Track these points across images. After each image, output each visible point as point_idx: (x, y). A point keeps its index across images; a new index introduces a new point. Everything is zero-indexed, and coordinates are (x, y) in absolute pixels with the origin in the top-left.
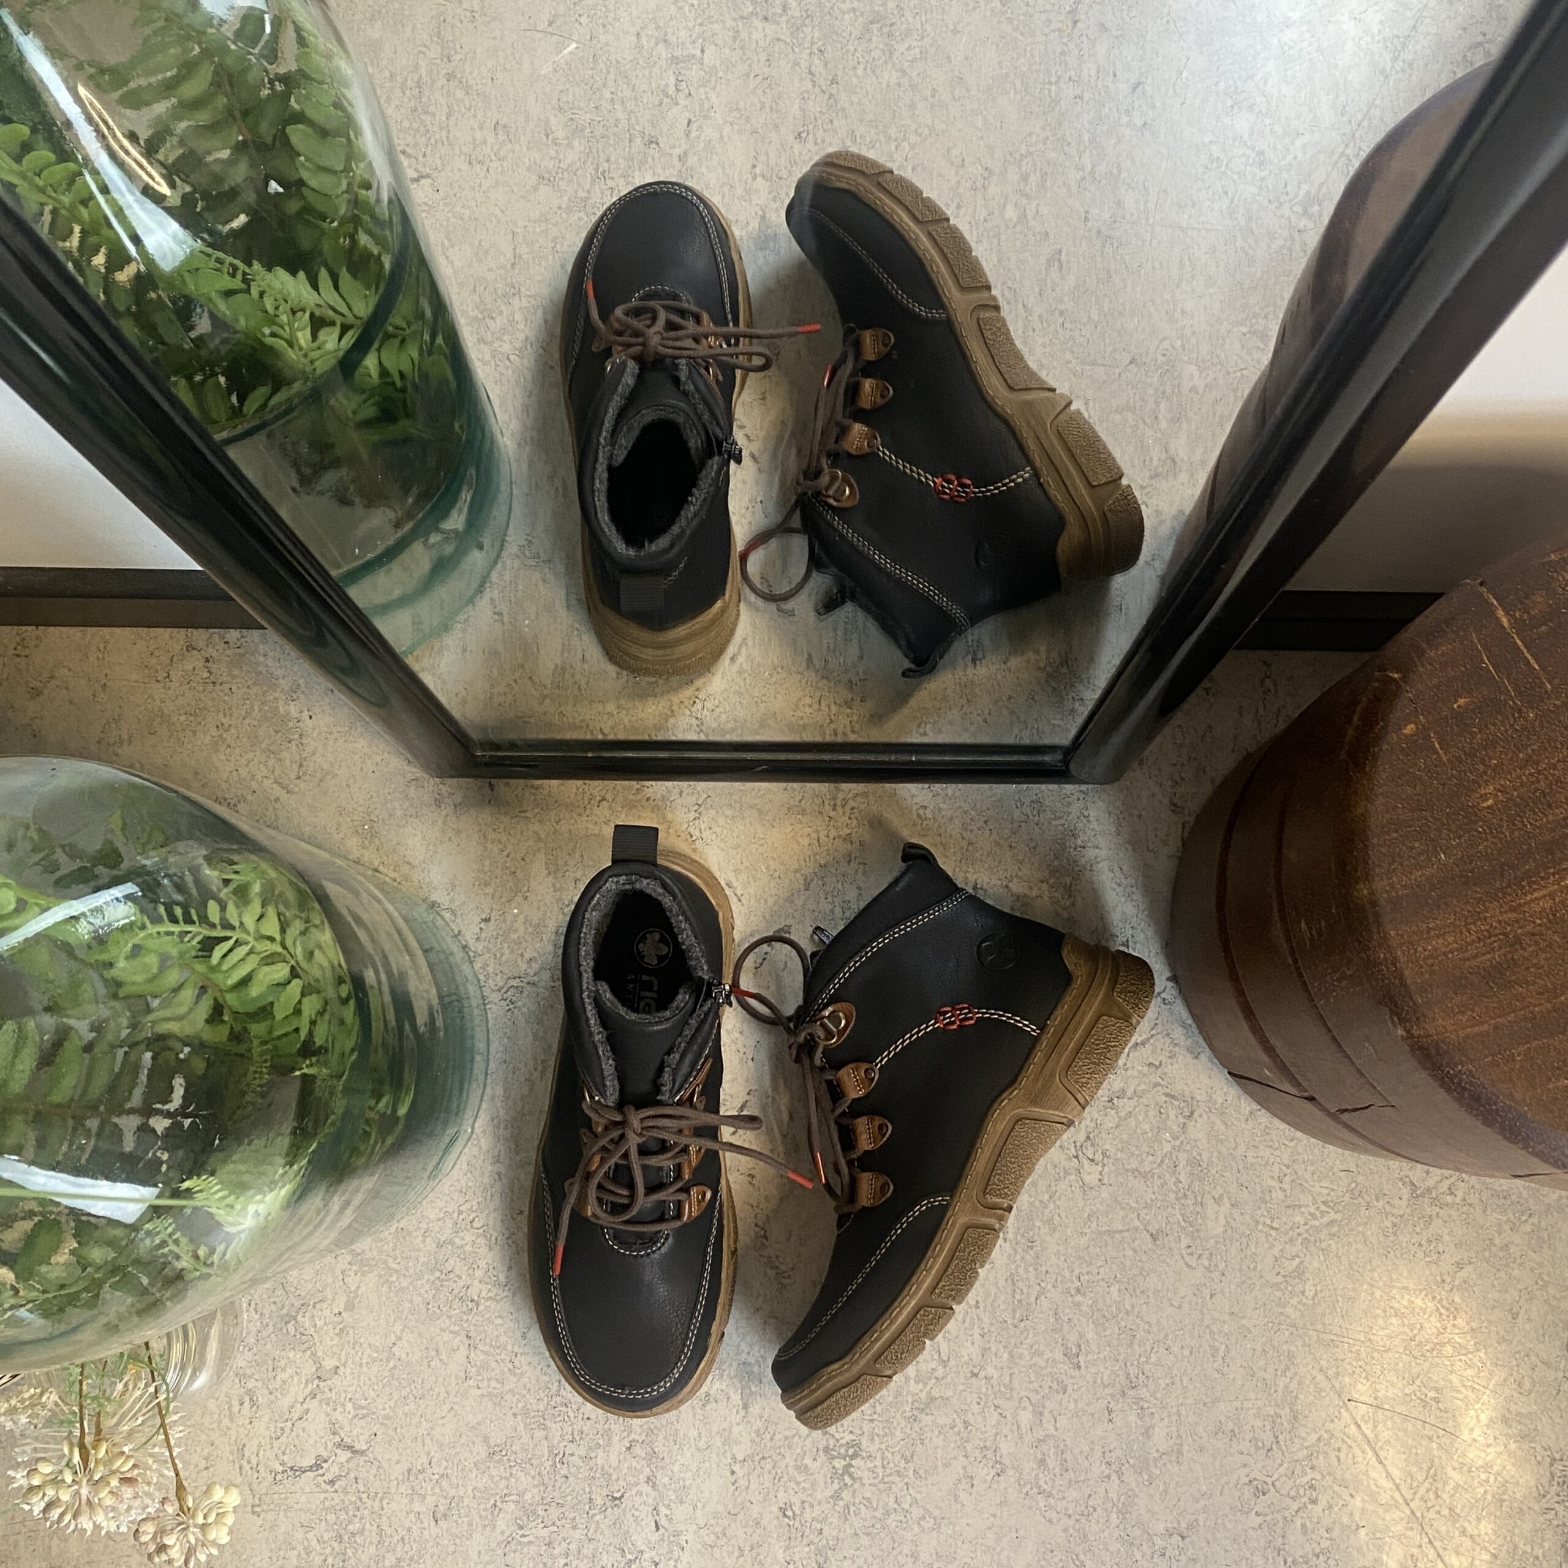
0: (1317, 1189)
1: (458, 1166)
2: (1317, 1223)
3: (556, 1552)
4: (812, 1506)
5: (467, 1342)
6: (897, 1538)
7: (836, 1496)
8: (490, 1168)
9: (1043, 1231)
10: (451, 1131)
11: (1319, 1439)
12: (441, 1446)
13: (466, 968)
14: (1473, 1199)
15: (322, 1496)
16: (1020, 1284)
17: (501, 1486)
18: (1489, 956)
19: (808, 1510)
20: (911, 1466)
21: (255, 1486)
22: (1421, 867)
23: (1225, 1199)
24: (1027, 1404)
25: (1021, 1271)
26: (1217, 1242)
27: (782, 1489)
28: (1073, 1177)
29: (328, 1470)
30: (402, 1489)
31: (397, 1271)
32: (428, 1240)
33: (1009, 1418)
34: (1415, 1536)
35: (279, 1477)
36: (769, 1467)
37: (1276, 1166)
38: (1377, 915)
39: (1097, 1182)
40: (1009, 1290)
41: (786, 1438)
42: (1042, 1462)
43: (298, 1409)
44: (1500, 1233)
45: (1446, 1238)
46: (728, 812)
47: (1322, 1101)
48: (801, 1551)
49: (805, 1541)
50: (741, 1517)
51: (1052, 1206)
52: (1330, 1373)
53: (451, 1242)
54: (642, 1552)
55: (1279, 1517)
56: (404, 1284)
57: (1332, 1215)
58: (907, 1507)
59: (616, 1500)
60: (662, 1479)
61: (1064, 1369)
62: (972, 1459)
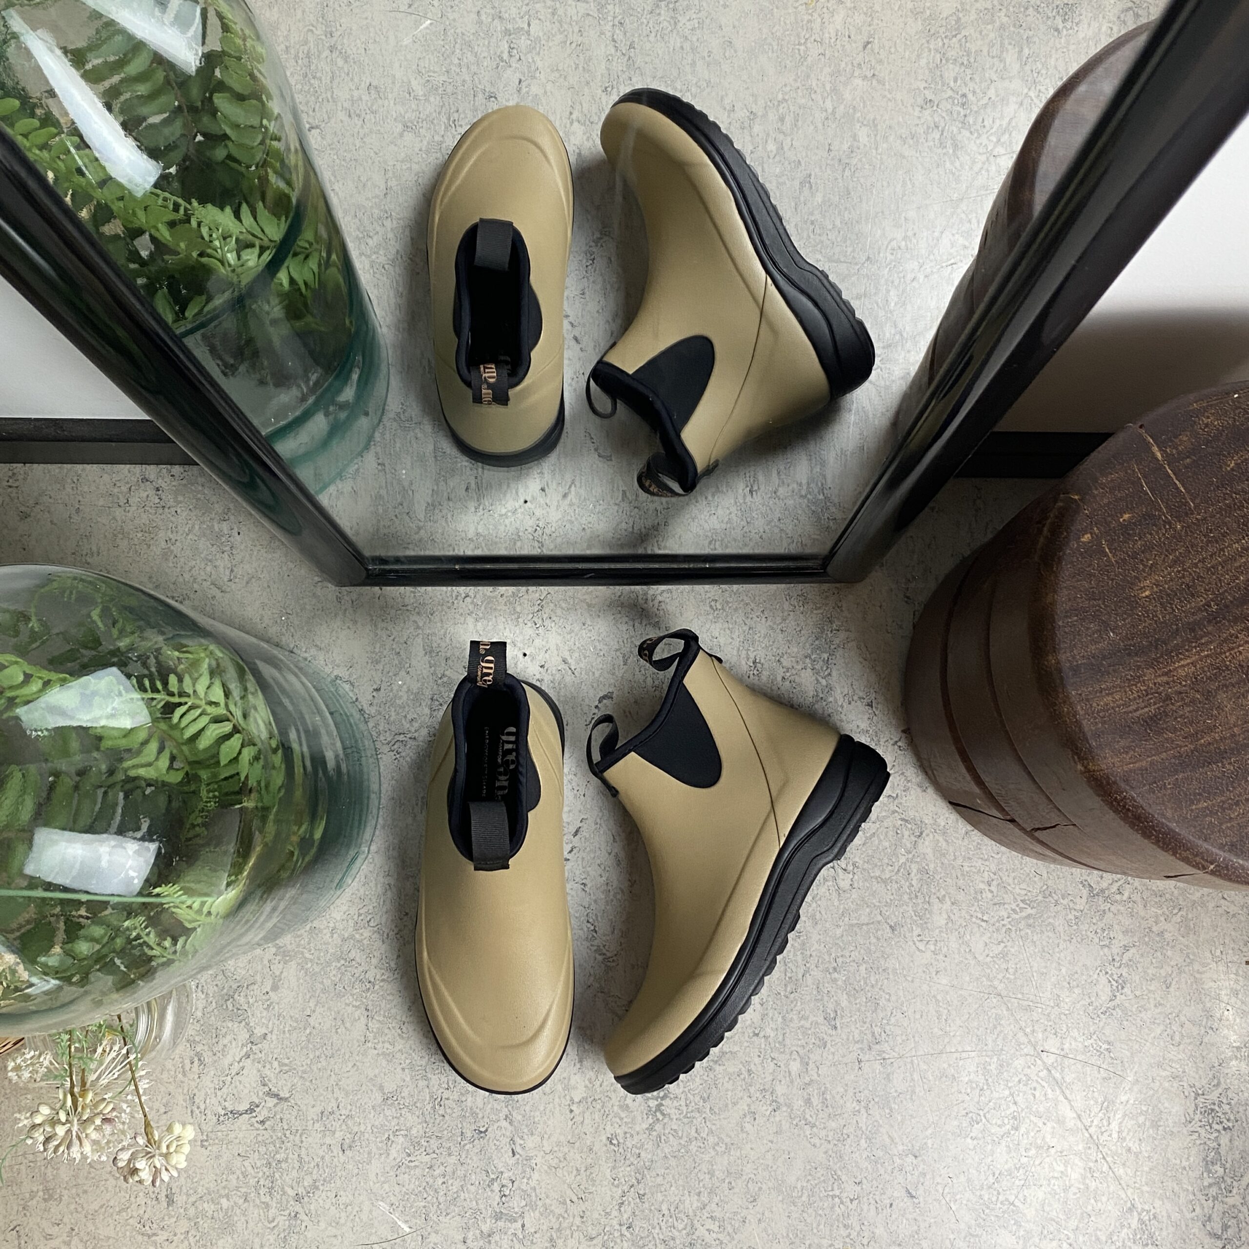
0: (1017, 890)
1: (357, 880)
2: (1017, 917)
3: (436, 1173)
4: (632, 1136)
5: (366, 1013)
6: (697, 1160)
7: (651, 1128)
8: (382, 880)
9: (807, 924)
10: (352, 853)
11: (1019, 1081)
12: (347, 1094)
13: (362, 727)
14: (1136, 897)
15: (255, 1132)
16: (790, 965)
17: (393, 1123)
18: (1146, 710)
19: (629, 1139)
20: (708, 1105)
21: (204, 1127)
22: (1096, 643)
23: (947, 899)
24: (795, 1055)
26: (941, 932)
27: (609, 1123)
28: (830, 883)
29: (260, 1112)
30: (317, 1125)
31: (311, 961)
32: (335, 936)
33: (783, 1067)
34: (1093, 1154)
35: (222, 1118)
36: (599, 1107)
37: (986, 874)
38: (1062, 678)
39: (848, 887)
40: (782, 969)
41: (612, 1084)
42: (808, 1102)
43: (236, 1067)
44: (1156, 923)
45: (1116, 927)
46: (564, 605)
47: (1021, 822)
48: (625, 1172)
49: (628, 1162)
50: (577, 1144)
51: (814, 905)
52: (1028, 1030)
53: (352, 937)
54: (502, 1173)
55: (989, 1139)
56: (317, 970)
57: (1029, 911)
58: (705, 1136)
59: (482, 1133)
60: (517, 1117)
61: (825, 1028)
62: (754, 1099)
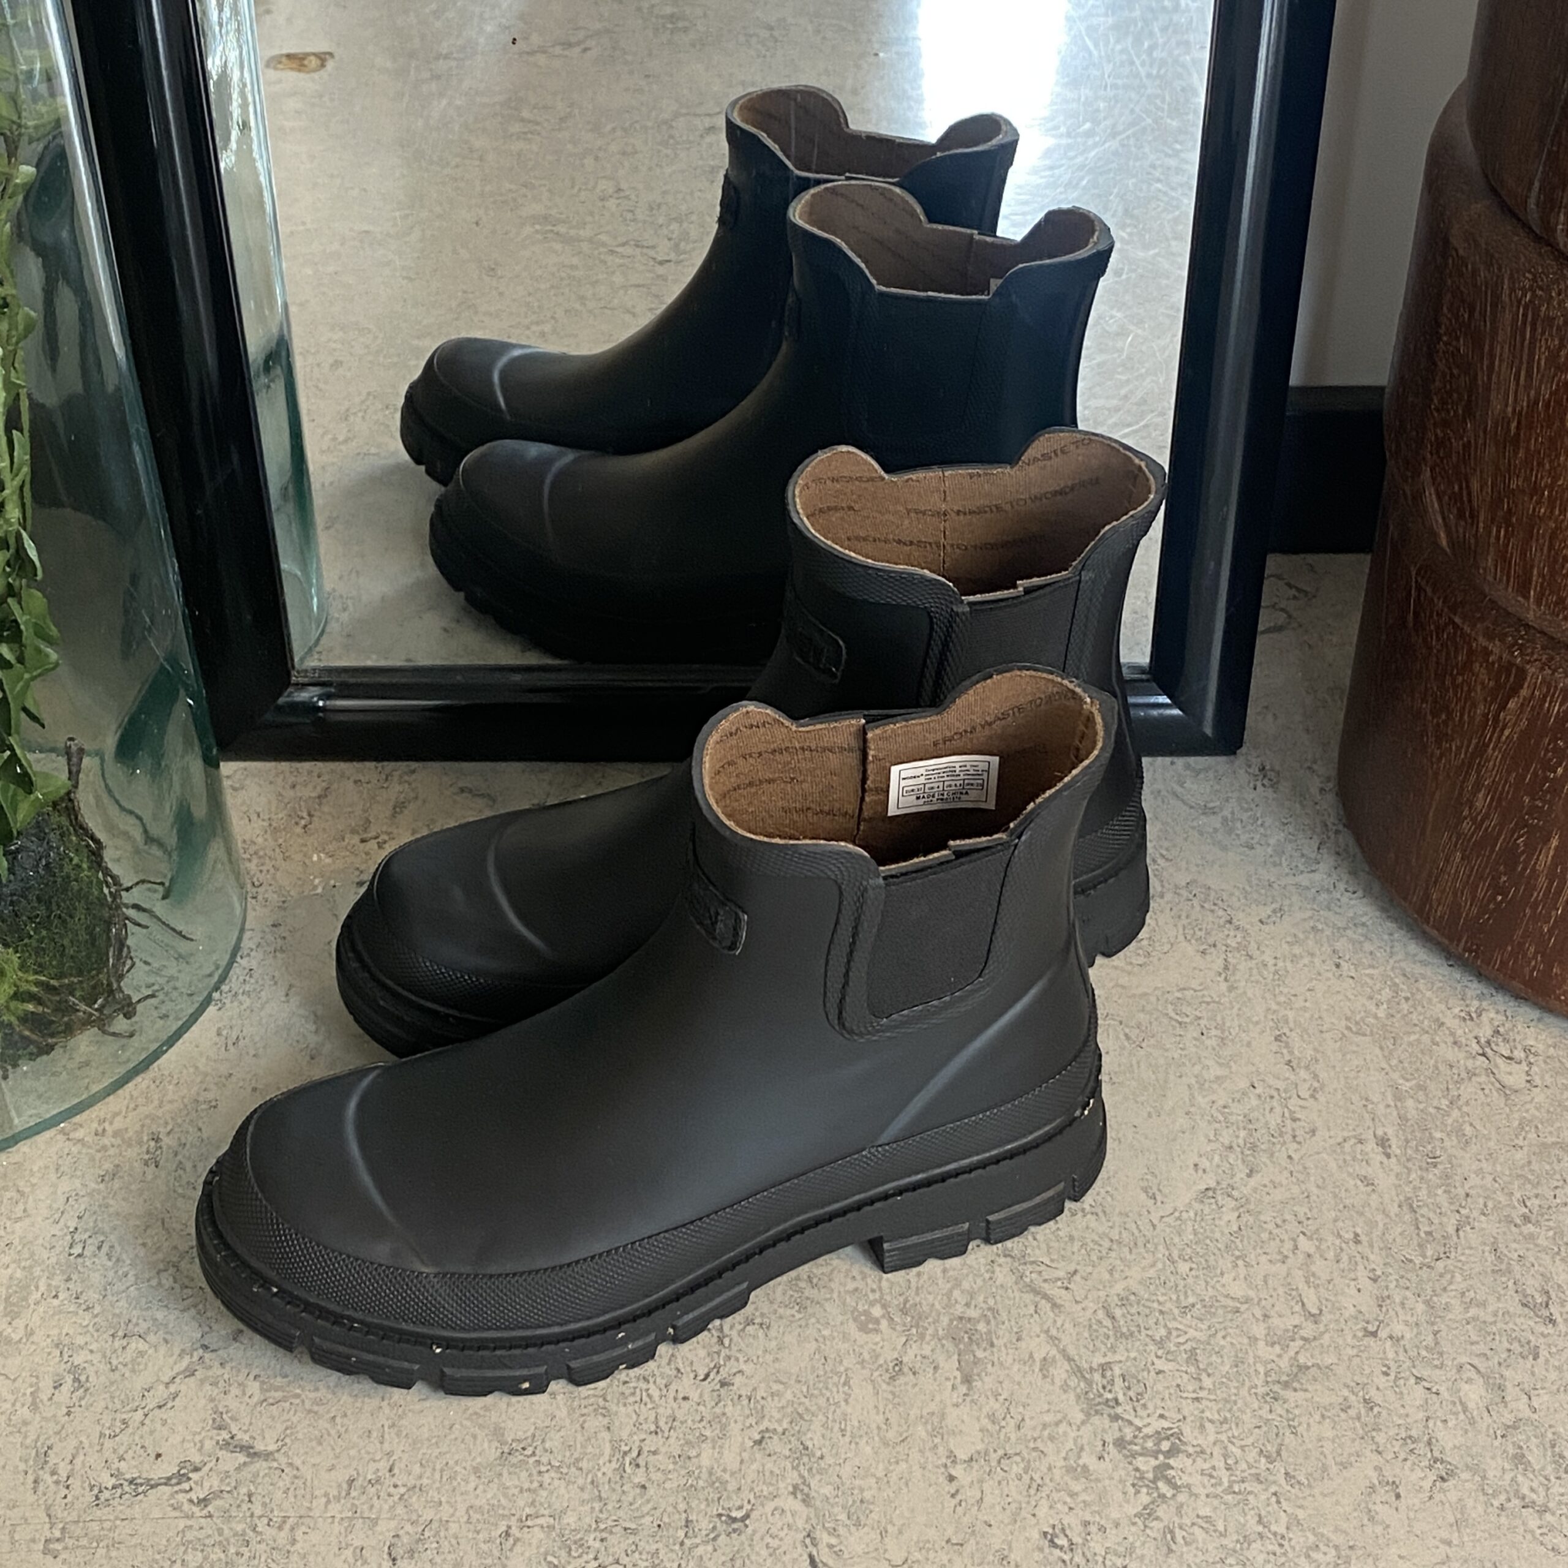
4: (1102, 1529)
7: (1148, 1514)
9: (1447, 1144)
12: (414, 1443)
15: (182, 1524)
16: (1424, 1211)
17: (521, 1503)
19: (1096, 1536)
20: (1279, 1468)
21: (59, 1512)
24: (1473, 1374)
25: (1423, 1194)
27: (1044, 1502)
28: (1483, 1079)
29: (200, 1482)
30: (334, 1509)
33: (1445, 1394)
35: (106, 1494)
36: (1016, 1469)
39: (1523, 1084)
40: (1408, 1217)
41: (1045, 1426)
42: (1520, 1461)
43: (161, 1392)
50: (970, 1546)
51: (1456, 1113)
58: (1282, 1530)
59: (736, 1523)
60: (821, 1488)
61: (1527, 1324)
62: (1391, 1456)
